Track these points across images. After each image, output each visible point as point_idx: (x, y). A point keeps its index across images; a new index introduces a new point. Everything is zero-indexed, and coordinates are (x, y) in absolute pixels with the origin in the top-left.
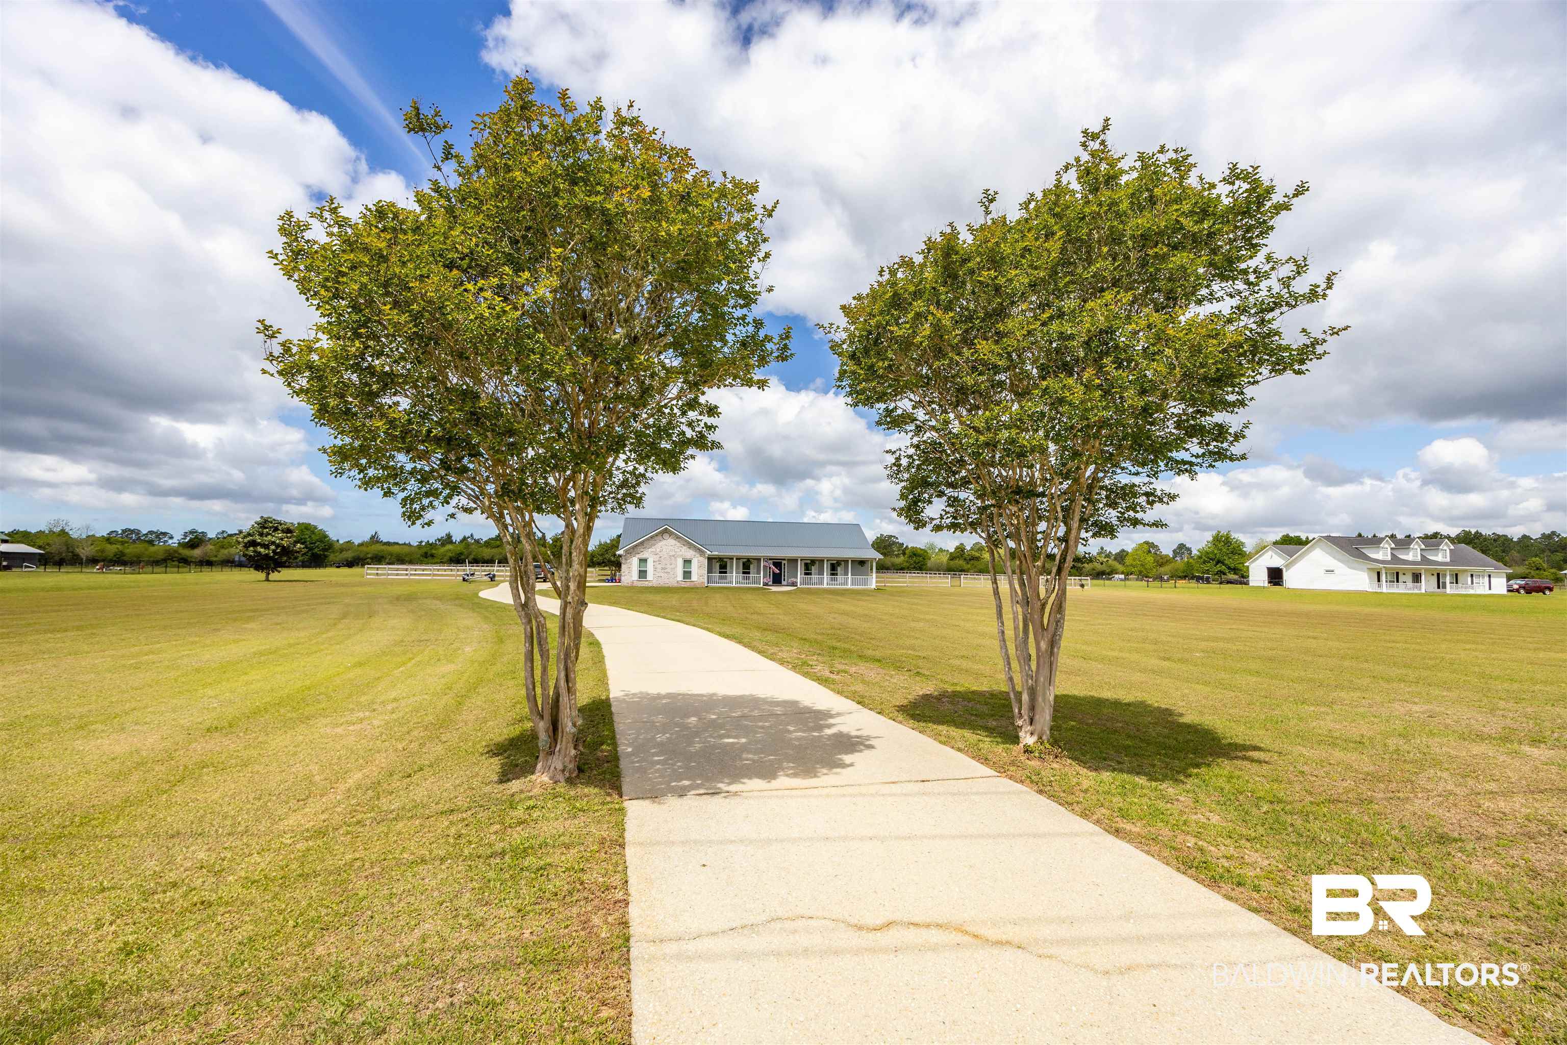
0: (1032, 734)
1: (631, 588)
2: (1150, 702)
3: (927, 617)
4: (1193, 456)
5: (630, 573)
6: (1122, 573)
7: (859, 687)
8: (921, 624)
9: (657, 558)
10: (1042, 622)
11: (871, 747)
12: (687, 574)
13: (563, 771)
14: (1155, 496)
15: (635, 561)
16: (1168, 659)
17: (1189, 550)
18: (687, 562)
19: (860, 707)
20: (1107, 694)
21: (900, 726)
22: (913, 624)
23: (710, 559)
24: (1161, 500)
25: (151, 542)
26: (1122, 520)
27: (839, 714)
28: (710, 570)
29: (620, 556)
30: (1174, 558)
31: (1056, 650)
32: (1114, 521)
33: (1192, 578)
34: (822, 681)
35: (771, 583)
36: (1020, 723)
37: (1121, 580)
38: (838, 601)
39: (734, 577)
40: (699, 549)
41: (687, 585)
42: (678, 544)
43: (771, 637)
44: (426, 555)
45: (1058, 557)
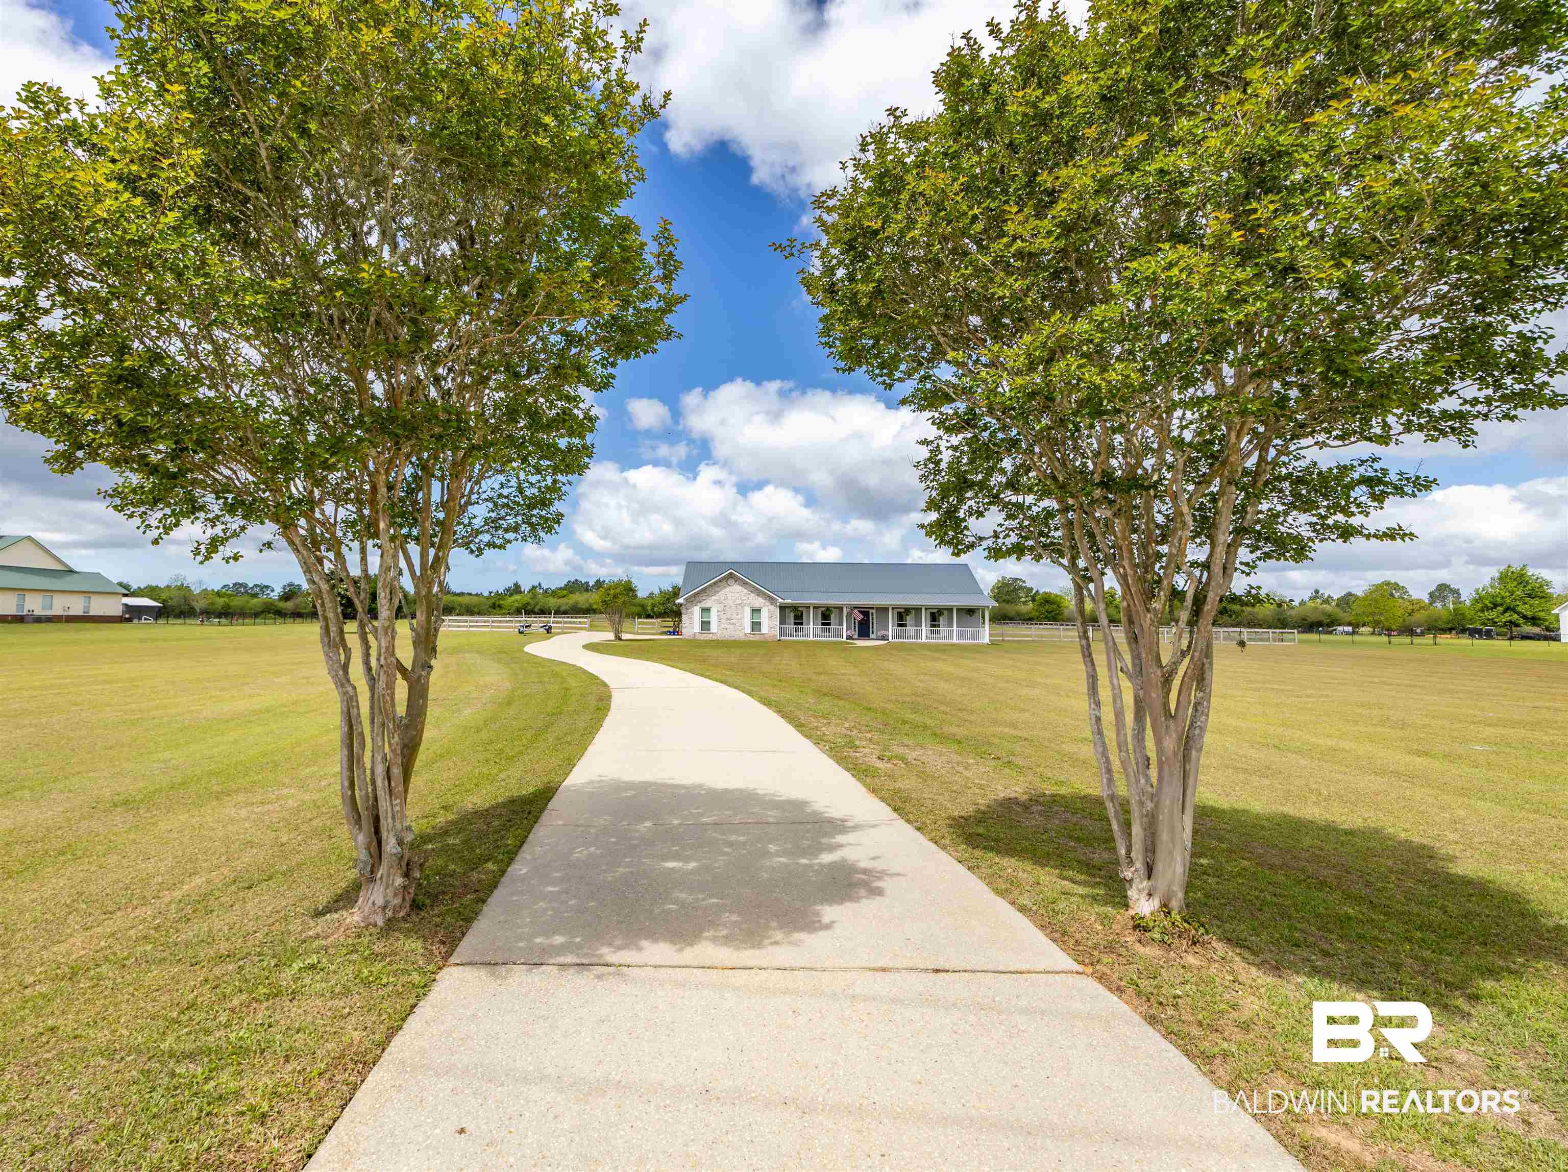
0: (1150, 895)
1: (694, 643)
2: (1391, 830)
3: (1049, 681)
4: (1465, 402)
5: (691, 624)
6: (1349, 624)
7: (908, 784)
8: (1037, 691)
9: (721, 607)
10: (1166, 705)
11: (879, 892)
12: (756, 626)
13: (384, 908)
14: (1386, 484)
15: (696, 610)
16: (1426, 754)
17: (1456, 592)
18: (756, 611)
19: (895, 815)
20: (1312, 812)
21: (942, 854)
22: (1025, 691)
23: (782, 608)
24: (1399, 491)
25: (255, 596)
26: (1322, 529)
27: (856, 828)
28: (783, 621)
29: (681, 605)
30: (1431, 604)
31: (1194, 753)
32: (1306, 532)
33: (1463, 631)
34: (859, 771)
35: (856, 636)
36: (1128, 874)
37: (1347, 633)
38: (937, 659)
39: (812, 629)
40: (769, 596)
41: (757, 638)
42: (745, 591)
43: (825, 705)
44: (494, 606)
45: (1190, 596)
